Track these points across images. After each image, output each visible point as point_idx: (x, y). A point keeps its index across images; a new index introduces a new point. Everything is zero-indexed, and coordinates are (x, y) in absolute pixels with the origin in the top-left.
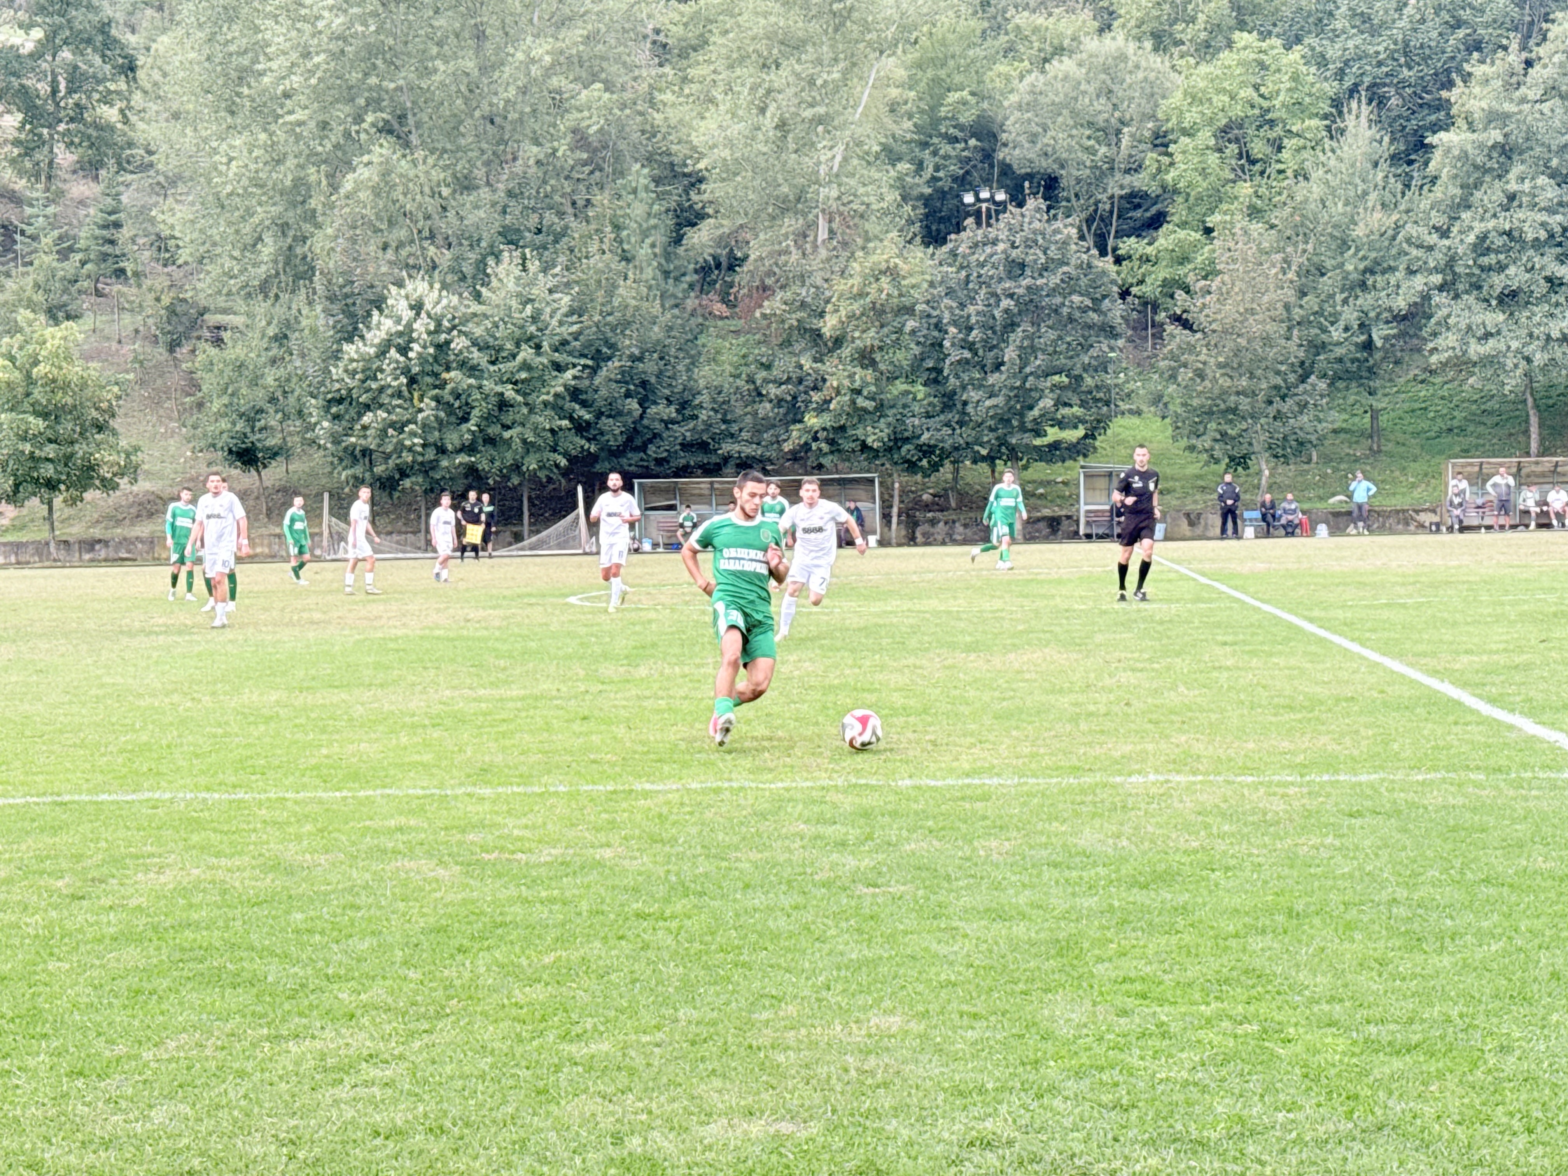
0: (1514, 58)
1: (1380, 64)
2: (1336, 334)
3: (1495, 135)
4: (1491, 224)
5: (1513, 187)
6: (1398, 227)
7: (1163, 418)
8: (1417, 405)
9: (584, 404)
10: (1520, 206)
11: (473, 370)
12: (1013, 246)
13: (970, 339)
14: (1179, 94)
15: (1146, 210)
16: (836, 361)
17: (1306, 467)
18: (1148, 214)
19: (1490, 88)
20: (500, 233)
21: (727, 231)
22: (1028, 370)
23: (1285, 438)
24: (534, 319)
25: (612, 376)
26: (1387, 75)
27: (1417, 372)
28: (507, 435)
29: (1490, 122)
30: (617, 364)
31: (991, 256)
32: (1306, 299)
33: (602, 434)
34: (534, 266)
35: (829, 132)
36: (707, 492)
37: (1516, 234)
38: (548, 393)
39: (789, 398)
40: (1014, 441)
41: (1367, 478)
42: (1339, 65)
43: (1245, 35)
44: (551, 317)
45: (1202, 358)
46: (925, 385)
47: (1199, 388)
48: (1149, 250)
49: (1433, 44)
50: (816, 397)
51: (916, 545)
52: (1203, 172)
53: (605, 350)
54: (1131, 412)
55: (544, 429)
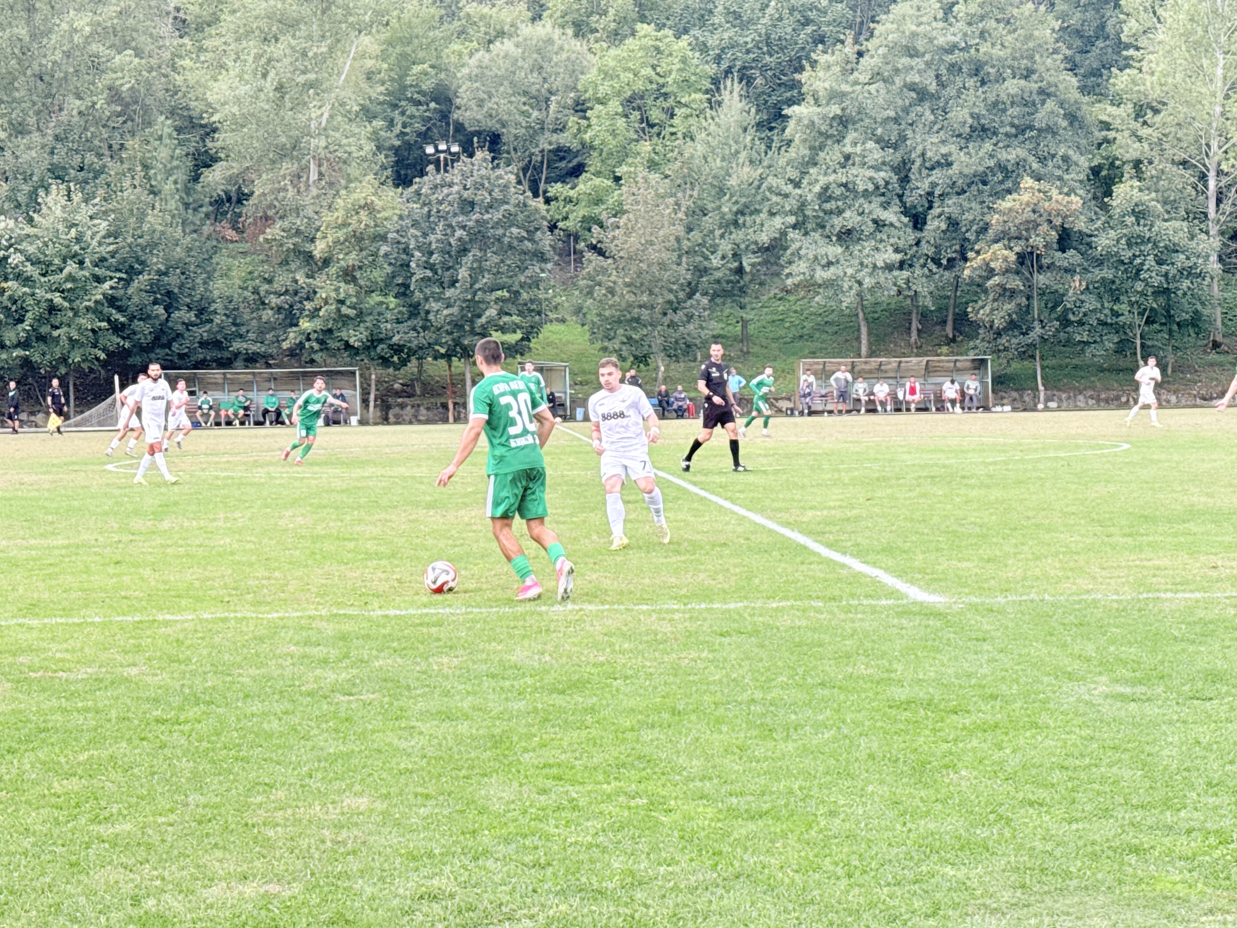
0: (849, 50)
1: (748, 52)
2: (716, 261)
3: (835, 109)
4: (832, 178)
5: (848, 149)
6: (762, 179)
7: (583, 325)
8: (776, 317)
9: (120, 309)
10: (854, 165)
11: (27, 281)
12: (465, 188)
13: (432, 261)
14: (594, 71)
15: (570, 162)
16: (324, 277)
17: (692, 364)
18: (571, 165)
19: (831, 73)
20: (49, 170)
21: (235, 171)
22: (477, 286)
23: (676, 342)
24: (78, 240)
25: (143, 287)
26: (754, 60)
27: (777, 291)
28: (55, 333)
29: (831, 99)
30: (146, 277)
31: (448, 195)
32: (693, 233)
33: (134, 333)
34: (77, 197)
35: (318, 94)
36: (220, 381)
37: (850, 186)
38: (90, 300)
39: (287, 306)
40: (466, 342)
41: (739, 374)
42: (717, 52)
43: (645, 26)
44: (92, 239)
45: (613, 278)
46: (396, 297)
47: (610, 302)
48: (572, 193)
49: (788, 37)
50: (308, 305)
51: (389, 424)
52: (614, 133)
53: (136, 266)
54: (557, 320)
55: (87, 329)
